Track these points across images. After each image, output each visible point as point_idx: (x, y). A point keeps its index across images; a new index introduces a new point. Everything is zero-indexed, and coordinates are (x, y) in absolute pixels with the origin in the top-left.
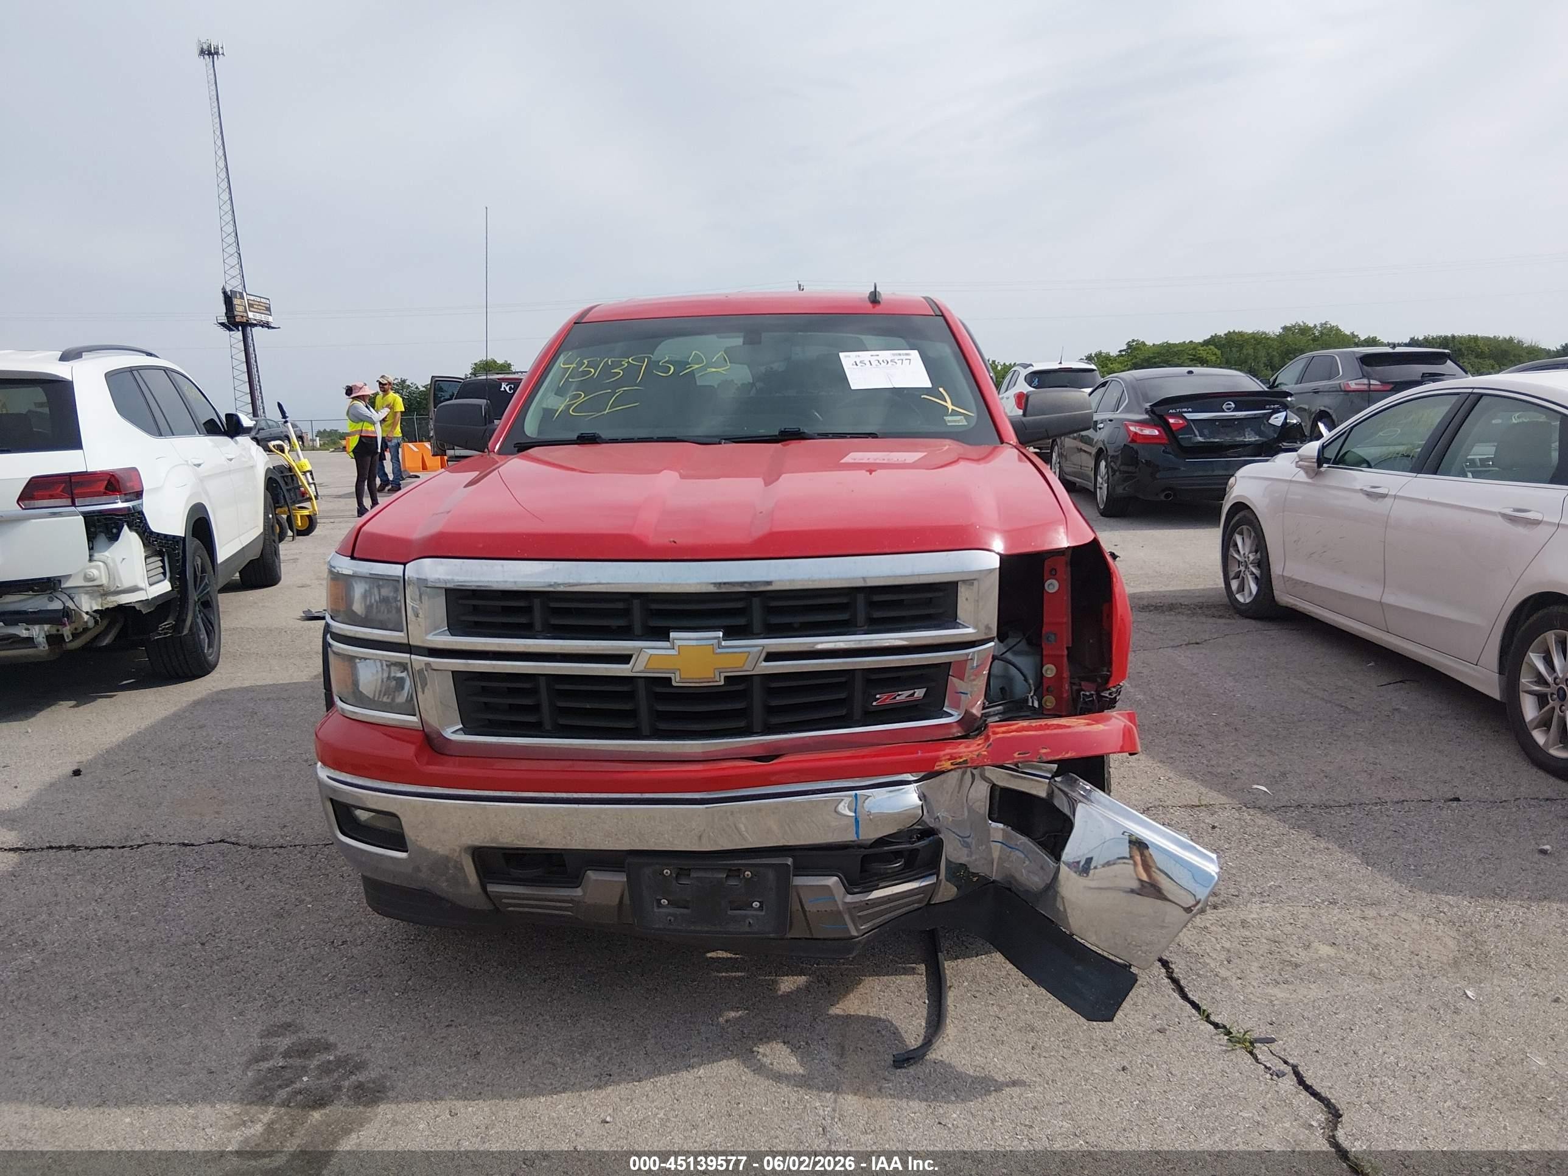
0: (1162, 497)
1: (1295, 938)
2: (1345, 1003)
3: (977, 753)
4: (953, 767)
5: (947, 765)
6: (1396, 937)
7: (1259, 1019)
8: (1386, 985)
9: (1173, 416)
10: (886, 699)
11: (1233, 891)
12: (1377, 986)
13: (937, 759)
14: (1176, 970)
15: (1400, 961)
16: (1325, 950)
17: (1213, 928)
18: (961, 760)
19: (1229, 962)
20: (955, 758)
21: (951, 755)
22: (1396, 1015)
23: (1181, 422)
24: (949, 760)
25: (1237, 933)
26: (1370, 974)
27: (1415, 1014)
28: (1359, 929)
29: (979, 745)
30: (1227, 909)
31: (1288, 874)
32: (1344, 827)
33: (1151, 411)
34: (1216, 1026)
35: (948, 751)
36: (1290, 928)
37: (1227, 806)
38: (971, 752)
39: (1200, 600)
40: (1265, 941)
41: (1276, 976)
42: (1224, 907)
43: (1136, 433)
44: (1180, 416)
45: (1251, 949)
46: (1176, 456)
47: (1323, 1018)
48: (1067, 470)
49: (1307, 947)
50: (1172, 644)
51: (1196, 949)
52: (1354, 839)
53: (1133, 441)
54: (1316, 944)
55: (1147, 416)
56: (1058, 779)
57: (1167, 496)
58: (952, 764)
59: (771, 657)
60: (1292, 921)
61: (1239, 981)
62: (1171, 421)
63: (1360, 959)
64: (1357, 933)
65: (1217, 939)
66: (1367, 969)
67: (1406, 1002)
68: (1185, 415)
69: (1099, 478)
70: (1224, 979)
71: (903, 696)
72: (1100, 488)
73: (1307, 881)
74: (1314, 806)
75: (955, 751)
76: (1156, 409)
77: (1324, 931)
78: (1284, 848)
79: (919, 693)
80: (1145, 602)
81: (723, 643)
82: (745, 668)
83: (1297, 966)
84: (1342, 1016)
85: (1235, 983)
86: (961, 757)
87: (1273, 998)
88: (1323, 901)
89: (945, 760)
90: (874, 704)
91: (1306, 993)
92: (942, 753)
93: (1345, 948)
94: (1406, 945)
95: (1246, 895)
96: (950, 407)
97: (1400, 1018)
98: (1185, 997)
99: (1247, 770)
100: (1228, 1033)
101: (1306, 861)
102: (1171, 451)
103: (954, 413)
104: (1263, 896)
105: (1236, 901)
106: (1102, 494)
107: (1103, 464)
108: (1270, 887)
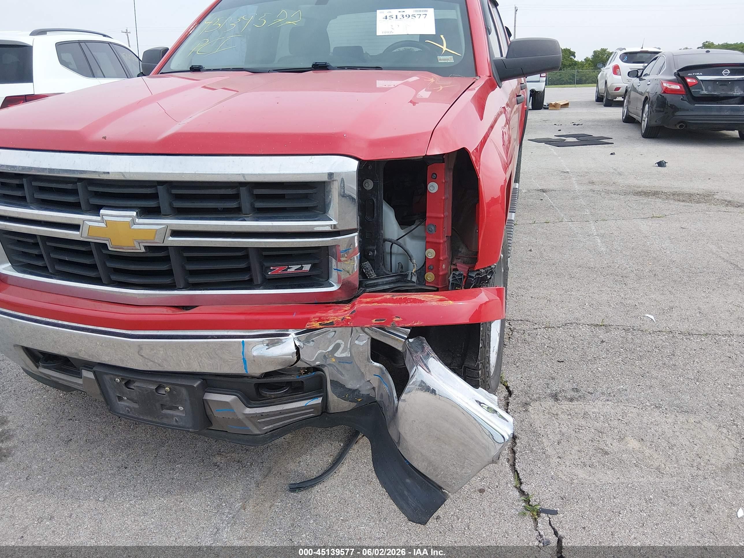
0: (678, 127)
1: (616, 431)
2: (626, 490)
3: (342, 317)
4: (321, 327)
5: (317, 325)
6: (691, 440)
7: (556, 493)
8: (665, 479)
9: (690, 77)
10: (278, 270)
11: (590, 390)
12: (657, 480)
13: (308, 320)
14: (518, 444)
15: (685, 461)
16: (633, 444)
17: (562, 416)
18: (328, 322)
19: (558, 443)
20: (323, 320)
21: (320, 318)
22: (661, 506)
23: (695, 81)
24: (318, 321)
25: (577, 421)
26: (657, 469)
27: (675, 508)
28: (666, 431)
29: (346, 311)
30: (579, 403)
31: (636, 382)
32: (695, 350)
33: (677, 74)
34: (522, 492)
35: (318, 314)
36: (616, 423)
37: (620, 327)
38: (337, 316)
39: (675, 190)
40: (593, 431)
41: (586, 460)
42: (578, 400)
43: (666, 88)
44: (694, 77)
45: (580, 436)
46: (689, 102)
47: (603, 501)
48: (630, 110)
49: (621, 439)
50: (643, 216)
51: (542, 431)
52: (697, 360)
53: (664, 92)
54: (628, 439)
55: (675, 78)
56: (411, 340)
57: (680, 126)
58: (320, 324)
59: (176, 233)
60: (620, 418)
61: (558, 460)
62: (689, 80)
63: (656, 456)
64: (664, 433)
65: (560, 424)
66: (657, 464)
67: (673, 497)
68: (697, 77)
69: (644, 115)
70: (548, 457)
71: (293, 269)
72: (644, 121)
73: (648, 388)
74: (681, 333)
75: (323, 315)
76: (681, 74)
77: (640, 428)
78: (644, 362)
79: (307, 267)
80: (640, 190)
81: (137, 220)
82: (157, 240)
83: (606, 453)
84: (617, 501)
85: (555, 460)
86: (328, 320)
87: (575, 477)
88: (652, 405)
89: (314, 321)
90: (269, 273)
91: (601, 477)
92: (312, 316)
93: (649, 444)
94: (696, 448)
95: (598, 393)
96: (444, 48)
97: (661, 509)
98: (513, 466)
99: (647, 303)
100: (527, 501)
101: (654, 373)
102: (687, 99)
103: (447, 53)
104: (609, 396)
105: (589, 397)
106: (644, 124)
107: (647, 106)
108: (619, 390)
